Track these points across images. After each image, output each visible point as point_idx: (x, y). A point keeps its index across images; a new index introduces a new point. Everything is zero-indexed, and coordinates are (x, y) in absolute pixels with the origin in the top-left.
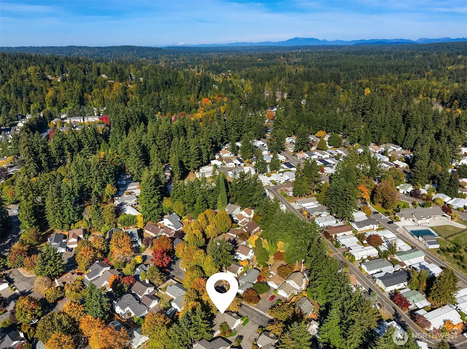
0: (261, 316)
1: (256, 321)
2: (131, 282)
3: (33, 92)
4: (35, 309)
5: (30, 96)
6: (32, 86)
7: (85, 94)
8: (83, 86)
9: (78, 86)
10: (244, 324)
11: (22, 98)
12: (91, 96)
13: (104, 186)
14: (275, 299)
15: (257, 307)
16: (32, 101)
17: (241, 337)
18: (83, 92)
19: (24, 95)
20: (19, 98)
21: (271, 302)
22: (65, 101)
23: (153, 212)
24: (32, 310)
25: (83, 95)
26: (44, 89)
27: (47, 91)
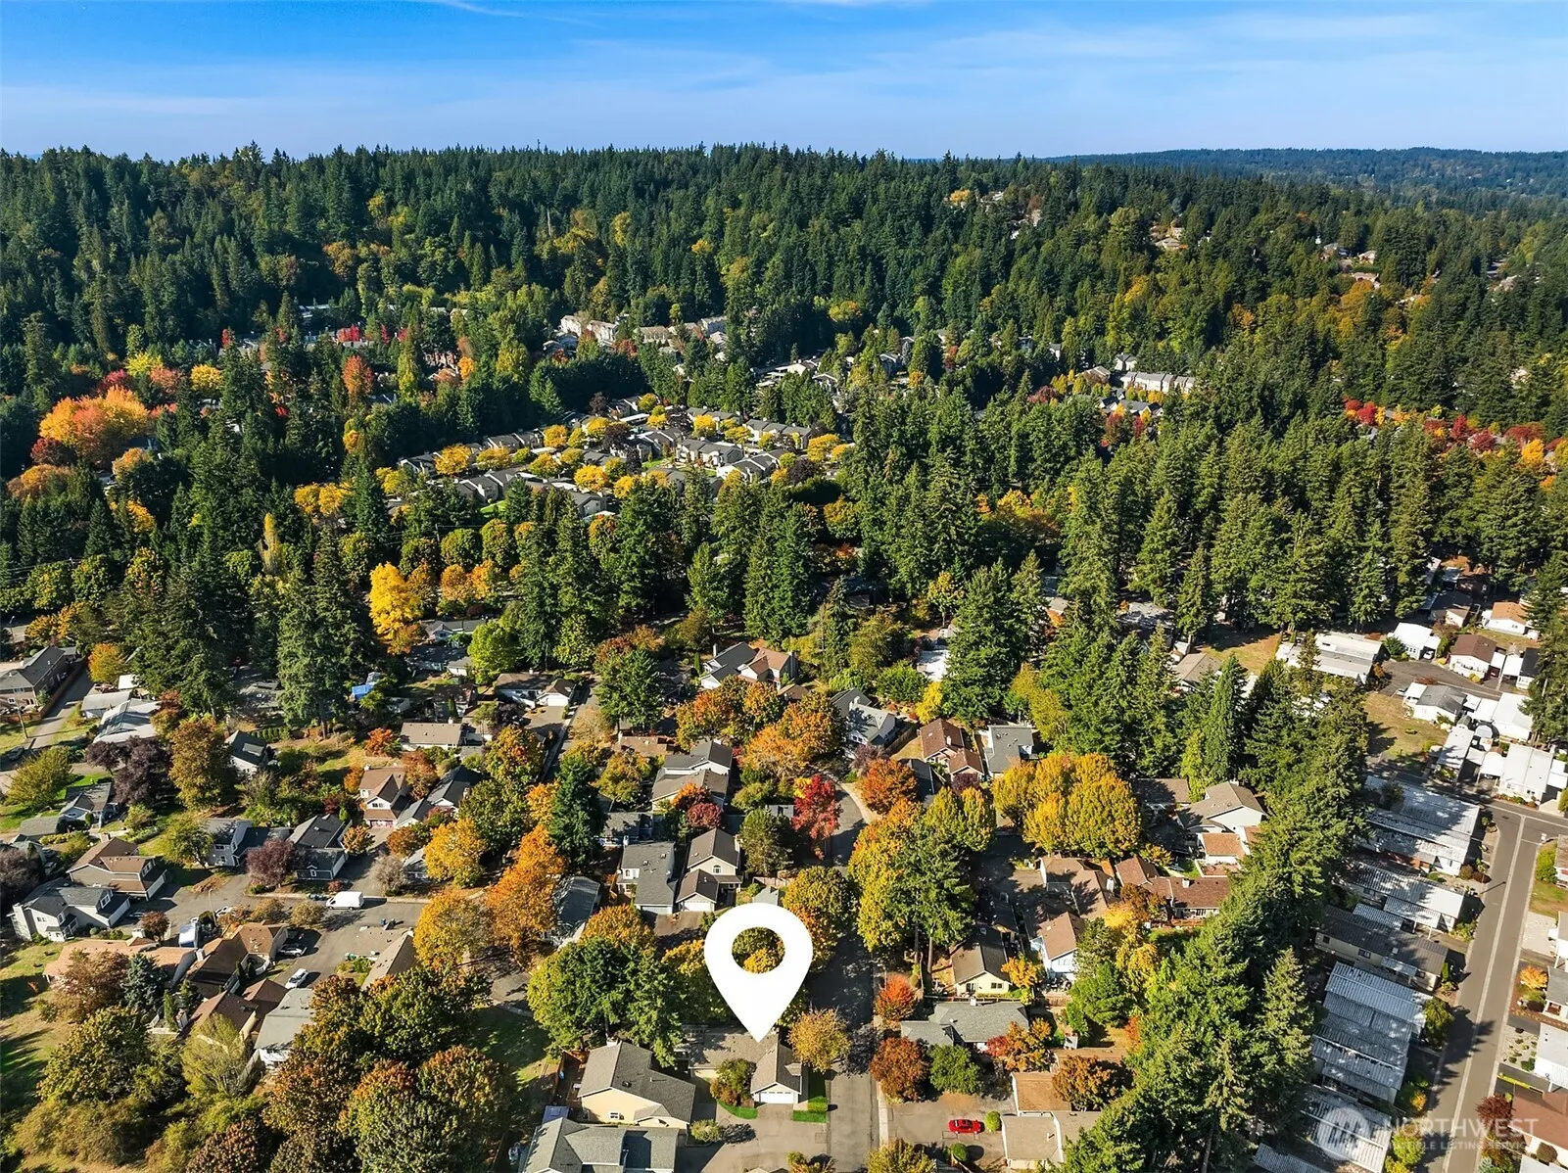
0: (865, 1139)
1: (834, 1139)
2: (705, 821)
3: (1087, 283)
4: (517, 764)
5: (1077, 294)
6: (1094, 265)
7: (1236, 308)
8: (1240, 281)
9: (1222, 278)
10: (797, 1116)
11: (1053, 297)
12: (1252, 317)
13: (930, 571)
14: (972, 1139)
15: (891, 1110)
16: (1077, 307)
17: (747, 1134)
18: (1230, 298)
19: (1063, 288)
20: (1045, 296)
21: (946, 1135)
22: (1166, 320)
23: (965, 692)
24: (513, 761)
25: (1228, 307)
26: (1122, 278)
27: (1128, 285)
